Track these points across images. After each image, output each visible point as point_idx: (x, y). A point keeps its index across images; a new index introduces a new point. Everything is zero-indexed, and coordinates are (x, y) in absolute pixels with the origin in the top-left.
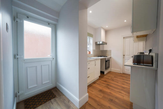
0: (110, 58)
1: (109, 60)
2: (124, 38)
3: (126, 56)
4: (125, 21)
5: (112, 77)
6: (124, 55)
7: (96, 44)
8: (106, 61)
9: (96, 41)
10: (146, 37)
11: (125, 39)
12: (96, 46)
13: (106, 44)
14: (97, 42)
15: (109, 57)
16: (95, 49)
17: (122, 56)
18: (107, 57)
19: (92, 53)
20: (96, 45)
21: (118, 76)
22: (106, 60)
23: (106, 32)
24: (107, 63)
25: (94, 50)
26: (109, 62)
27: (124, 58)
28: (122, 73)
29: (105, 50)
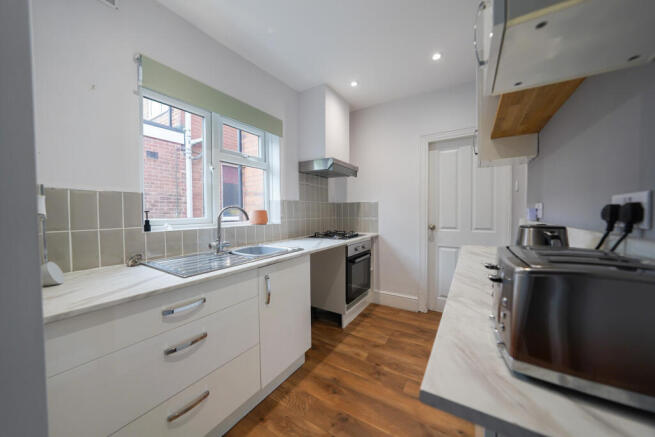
0: (374, 239)
1: (368, 253)
2: (431, 145)
3: (441, 232)
4: (437, 57)
5: (376, 346)
6: (433, 228)
7: (300, 172)
8: (350, 261)
9: (304, 158)
10: (538, 132)
11: (436, 151)
12: (300, 185)
13: (354, 172)
14: (309, 163)
15: (369, 235)
16: (298, 199)
17: (425, 231)
18: (357, 236)
19: (275, 218)
20: (301, 179)
21: (404, 335)
22: (351, 253)
23: (356, 115)
24: (356, 269)
25: (289, 202)
26: (369, 259)
27: (431, 239)
28: (426, 311)
29: (352, 204)
